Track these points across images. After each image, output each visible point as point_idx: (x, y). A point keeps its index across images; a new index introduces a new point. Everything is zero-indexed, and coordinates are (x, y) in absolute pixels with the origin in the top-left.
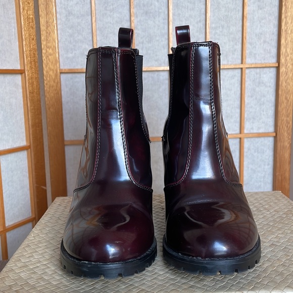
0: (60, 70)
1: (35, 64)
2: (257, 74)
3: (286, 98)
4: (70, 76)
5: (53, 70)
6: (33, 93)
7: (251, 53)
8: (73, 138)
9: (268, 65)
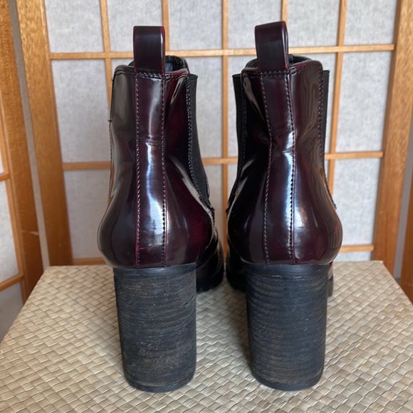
0: (49, 56)
1: (9, 47)
2: (360, 61)
3: (403, 101)
4: (66, 63)
5: (39, 56)
6: (8, 94)
7: (352, 29)
8: (75, 160)
9: (378, 47)
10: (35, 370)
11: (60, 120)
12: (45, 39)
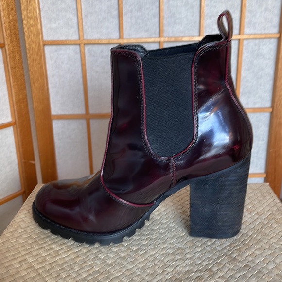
0: (43, 42)
1: (16, 36)
2: (256, 45)
4: (54, 47)
5: (35, 43)
7: (250, 23)
8: (60, 113)
9: (268, 36)
10: (23, 253)
11: (50, 86)
12: (40, 31)
